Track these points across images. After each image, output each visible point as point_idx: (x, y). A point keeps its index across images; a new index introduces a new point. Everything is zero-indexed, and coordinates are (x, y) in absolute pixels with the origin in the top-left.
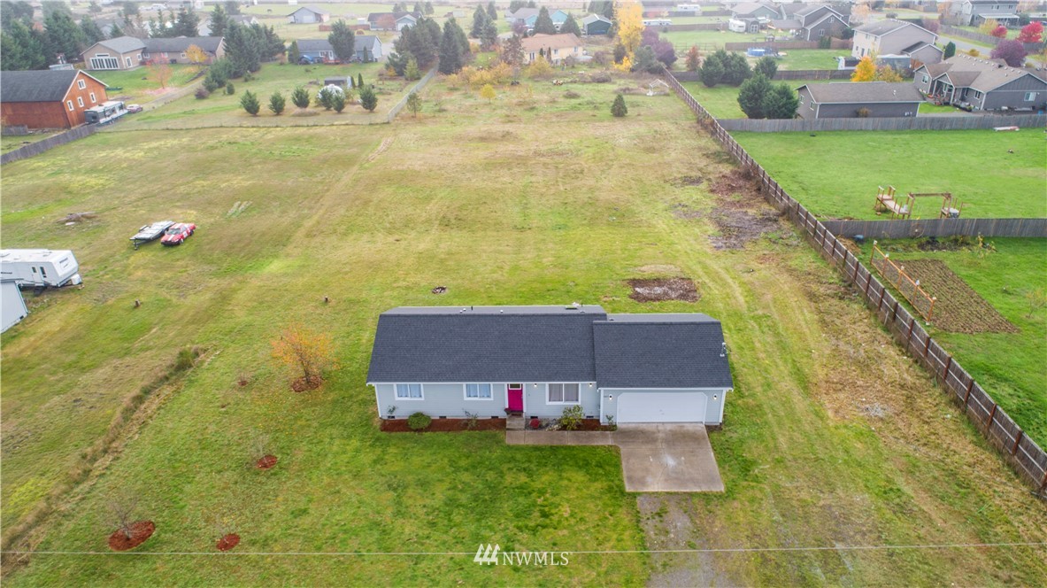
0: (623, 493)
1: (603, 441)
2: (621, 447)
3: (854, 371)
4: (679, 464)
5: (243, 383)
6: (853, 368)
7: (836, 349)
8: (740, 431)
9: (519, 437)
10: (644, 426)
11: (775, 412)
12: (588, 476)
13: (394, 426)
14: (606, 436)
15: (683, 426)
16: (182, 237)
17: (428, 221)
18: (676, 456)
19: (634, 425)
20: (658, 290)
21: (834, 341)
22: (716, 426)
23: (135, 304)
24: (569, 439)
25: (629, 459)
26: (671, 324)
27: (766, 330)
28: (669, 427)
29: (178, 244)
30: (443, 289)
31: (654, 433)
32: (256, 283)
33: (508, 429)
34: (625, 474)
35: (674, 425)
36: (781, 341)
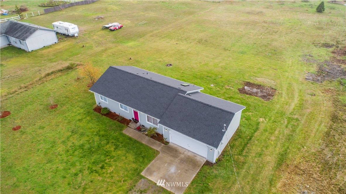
0: (139, 174)
1: (157, 147)
2: (160, 153)
3: (319, 168)
4: (175, 173)
5: (78, 79)
6: (320, 166)
7: (321, 152)
8: (220, 171)
9: (130, 132)
10: (180, 149)
11: (249, 170)
12: (134, 160)
13: (98, 109)
14: (160, 145)
15: (196, 156)
16: (116, 28)
17: (195, 40)
18: (178, 168)
19: (176, 146)
20: (255, 90)
21: (323, 146)
22: (212, 163)
23: (83, 46)
24: (145, 140)
25: (158, 160)
26: (211, 106)
27: (290, 126)
28: (189, 154)
29: (113, 30)
30: (171, 65)
31: (180, 153)
32: (119, 48)
33: (129, 127)
34: (149, 166)
35: (193, 154)
36: (292, 135)
